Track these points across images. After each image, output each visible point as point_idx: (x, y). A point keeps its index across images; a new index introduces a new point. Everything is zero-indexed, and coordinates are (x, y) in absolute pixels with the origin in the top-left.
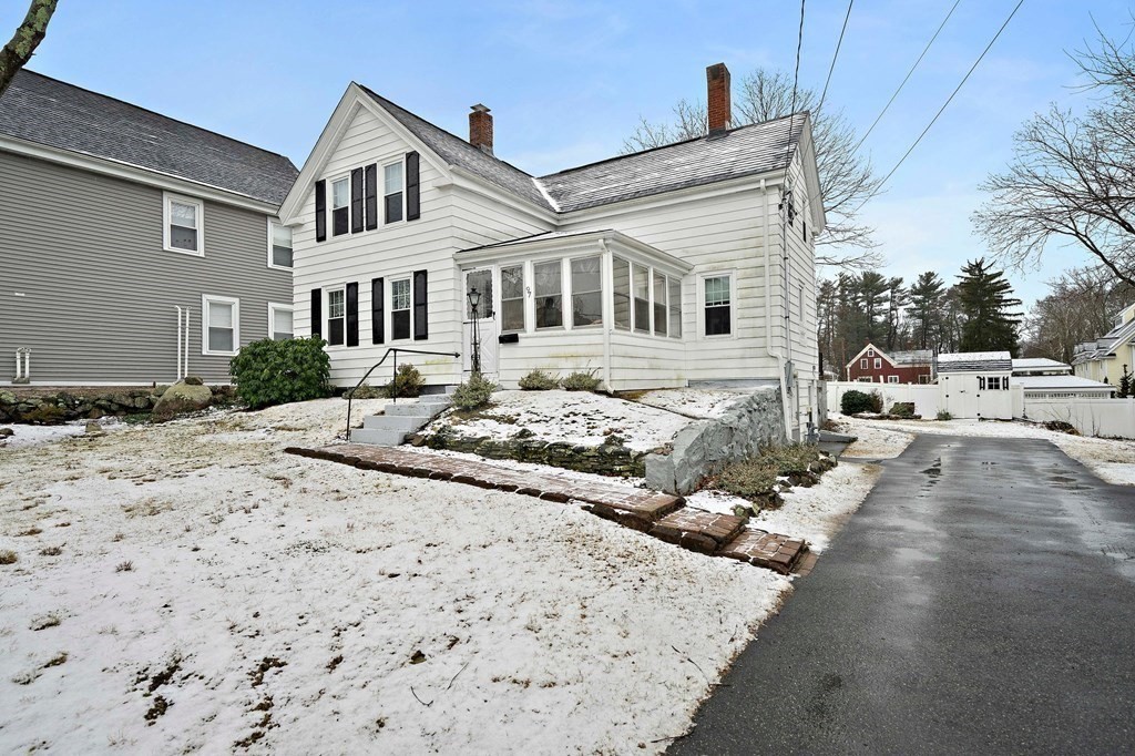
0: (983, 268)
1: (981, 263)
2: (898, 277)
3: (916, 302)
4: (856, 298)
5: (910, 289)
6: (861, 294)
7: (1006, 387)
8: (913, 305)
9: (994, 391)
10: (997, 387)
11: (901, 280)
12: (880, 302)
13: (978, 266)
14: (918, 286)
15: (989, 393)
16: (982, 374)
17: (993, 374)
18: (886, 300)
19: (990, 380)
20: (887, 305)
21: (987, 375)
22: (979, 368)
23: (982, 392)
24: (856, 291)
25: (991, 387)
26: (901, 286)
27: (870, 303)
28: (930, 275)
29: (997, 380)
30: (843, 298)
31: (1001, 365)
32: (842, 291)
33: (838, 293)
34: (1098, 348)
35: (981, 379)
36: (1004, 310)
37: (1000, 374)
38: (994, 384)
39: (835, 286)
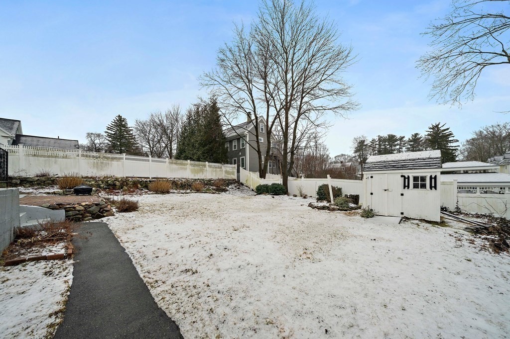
0: (439, 127)
1: (438, 125)
2: (403, 136)
3: (410, 145)
4: (385, 145)
5: (408, 140)
6: (387, 143)
7: (434, 187)
8: (409, 146)
9: (420, 191)
10: (424, 186)
11: (404, 137)
12: (395, 146)
13: (437, 126)
14: (411, 139)
15: (413, 193)
16: (406, 173)
17: (419, 173)
18: (397, 145)
19: (416, 179)
20: (398, 147)
21: (411, 174)
22: (403, 167)
23: (406, 191)
24: (385, 142)
25: (416, 186)
26: (404, 139)
27: (391, 146)
28: (416, 135)
29: (423, 179)
30: (380, 145)
31: (427, 164)
32: (379, 142)
33: (377, 143)
34: (504, 158)
35: (406, 179)
36: (450, 145)
37: (427, 173)
38: (420, 183)
39: (377, 140)
